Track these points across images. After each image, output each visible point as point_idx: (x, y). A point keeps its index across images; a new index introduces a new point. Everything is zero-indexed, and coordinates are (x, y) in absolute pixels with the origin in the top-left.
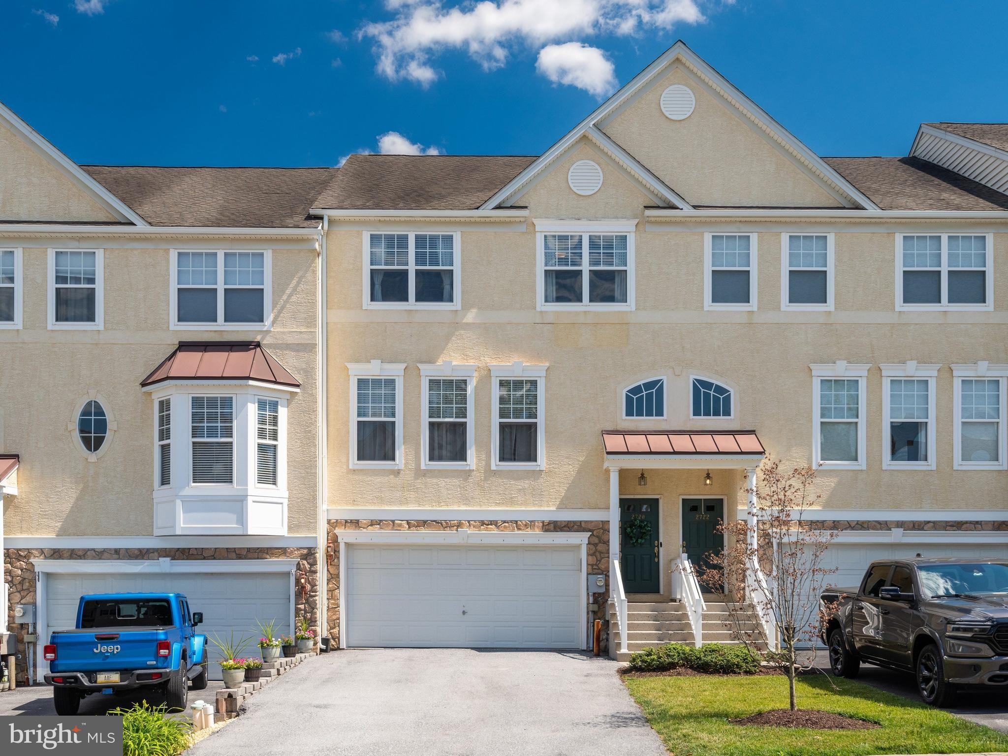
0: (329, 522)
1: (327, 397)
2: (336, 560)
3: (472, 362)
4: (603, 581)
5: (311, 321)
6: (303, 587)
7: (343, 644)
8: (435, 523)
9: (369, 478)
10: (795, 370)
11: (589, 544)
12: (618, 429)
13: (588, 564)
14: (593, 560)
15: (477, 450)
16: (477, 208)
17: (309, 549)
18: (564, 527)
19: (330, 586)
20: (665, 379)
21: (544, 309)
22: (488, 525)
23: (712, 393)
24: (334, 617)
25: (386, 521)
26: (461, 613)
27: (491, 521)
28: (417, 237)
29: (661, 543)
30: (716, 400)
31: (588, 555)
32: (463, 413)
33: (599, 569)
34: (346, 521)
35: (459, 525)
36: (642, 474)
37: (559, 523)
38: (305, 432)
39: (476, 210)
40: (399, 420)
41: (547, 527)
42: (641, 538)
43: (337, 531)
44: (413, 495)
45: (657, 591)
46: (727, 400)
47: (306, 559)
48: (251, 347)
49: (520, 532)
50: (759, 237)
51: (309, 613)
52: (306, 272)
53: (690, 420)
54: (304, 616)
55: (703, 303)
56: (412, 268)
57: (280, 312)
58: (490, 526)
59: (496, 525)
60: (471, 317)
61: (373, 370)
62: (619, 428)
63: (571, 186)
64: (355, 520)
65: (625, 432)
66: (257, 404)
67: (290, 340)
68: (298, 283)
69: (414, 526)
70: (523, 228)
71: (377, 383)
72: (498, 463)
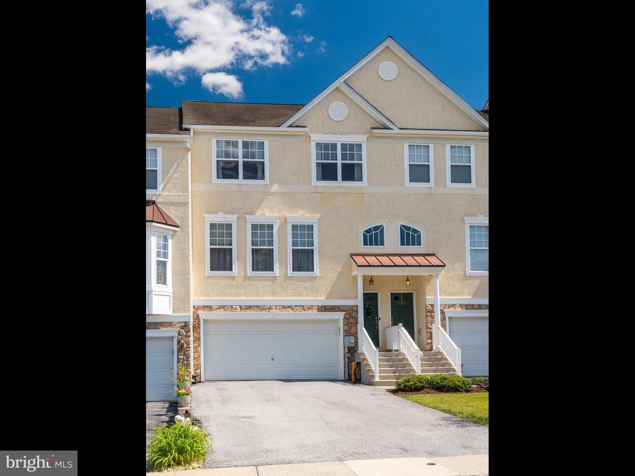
0: (194, 307)
1: (192, 234)
2: (198, 330)
3: (276, 214)
4: (354, 340)
5: (185, 189)
6: (182, 345)
7: (202, 380)
8: (256, 307)
9: (217, 281)
10: (455, 220)
11: (344, 318)
12: (360, 253)
13: (344, 330)
14: (347, 328)
15: (280, 265)
16: (279, 126)
17: (186, 323)
18: (330, 309)
19: (195, 344)
20: (384, 224)
21: (316, 184)
22: (287, 308)
23: (411, 232)
24: (198, 363)
25: (227, 306)
26: (271, 359)
27: (288, 306)
28: (243, 142)
29: (380, 318)
30: (413, 237)
31: (344, 325)
32: (271, 243)
33: (350, 333)
34: (204, 307)
35: (270, 308)
36: (371, 279)
37: (327, 307)
38: (183, 254)
39: (278, 127)
40: (234, 247)
41: (320, 309)
42: (368, 315)
43: (199, 312)
44: (243, 291)
45: (379, 346)
46: (419, 237)
47: (183, 329)
48: (150, 204)
49: (305, 312)
50: (434, 146)
51: (185, 361)
52: (182, 160)
53: (399, 248)
54: (183, 363)
55: (404, 182)
56: (241, 160)
57: (167, 184)
58: (288, 309)
59: (291, 308)
60: (275, 188)
61: (220, 218)
63: (330, 115)
64: (209, 306)
65: (363, 254)
66: (156, 237)
67: (173, 200)
68: (178, 167)
69: (244, 309)
70: (304, 138)
71: (221, 226)
72: (292, 272)
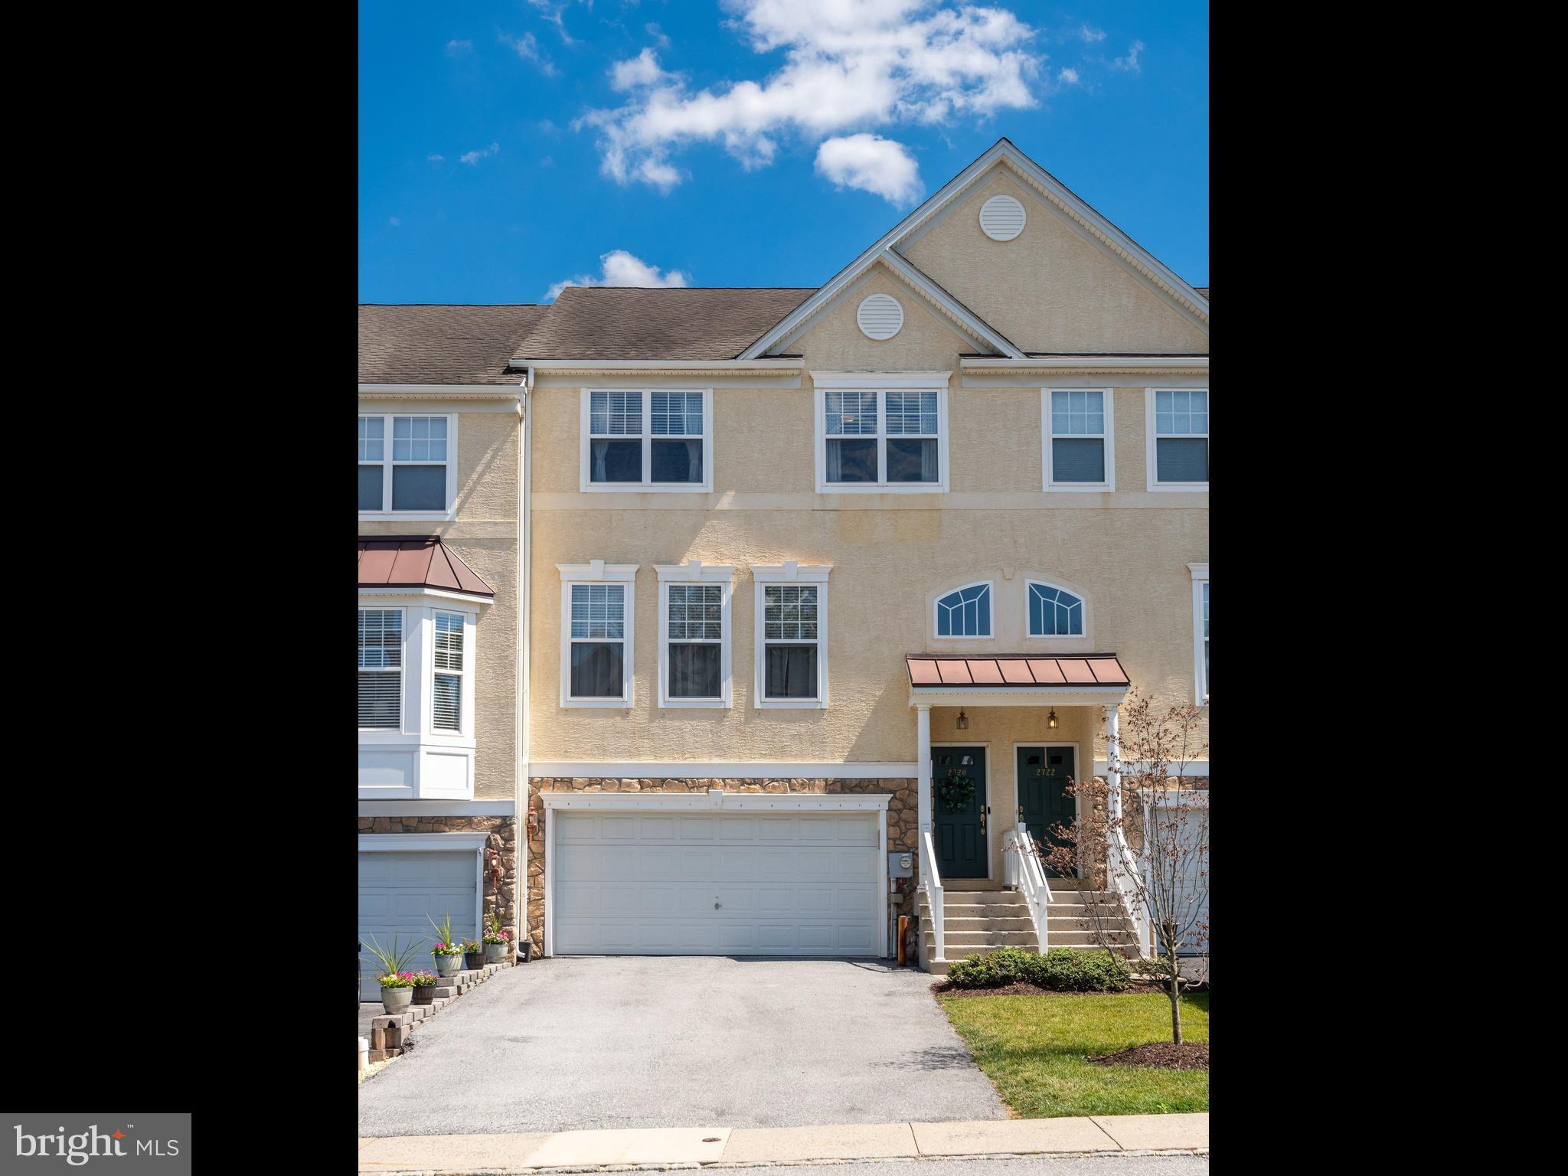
0: (531, 781)
1: (530, 610)
2: (540, 834)
3: (727, 563)
4: (910, 861)
5: (509, 509)
6: (495, 872)
7: (549, 951)
8: (677, 782)
9: (587, 721)
10: (1168, 571)
11: (890, 810)
13: (888, 839)
14: (895, 832)
15: (735, 682)
16: (735, 358)
17: (504, 818)
18: (856, 786)
19: (532, 869)
20: (990, 583)
21: (826, 490)
22: (750, 784)
23: (1056, 602)
24: (537, 913)
25: (610, 779)
26: (713, 906)
27: (754, 779)
28: (654, 396)
29: (989, 808)
30: (1062, 612)
31: (889, 825)
32: (715, 631)
33: (904, 844)
34: (555, 780)
35: (711, 784)
36: (962, 714)
37: (848, 782)
38: (500, 658)
39: (734, 361)
40: (628, 641)
41: (831, 788)
42: (962, 802)
43: (544, 793)
44: (647, 744)
45: (983, 873)
46: (1077, 612)
47: (499, 832)
48: (427, 543)
49: (795, 794)
50: (1114, 393)
51: (502, 907)
52: (504, 442)
53: (1026, 639)
54: (495, 912)
55: (1041, 483)
56: (647, 436)
57: (468, 496)
58: (753, 786)
59: (761, 785)
60: (726, 502)
61: (593, 573)
62: (929, 651)
63: (862, 327)
64: (567, 778)
65: (937, 656)
66: (434, 621)
67: (481, 533)
68: (493, 457)
69: (648, 786)
70: (797, 384)
71: (598, 591)
72: (764, 699)
